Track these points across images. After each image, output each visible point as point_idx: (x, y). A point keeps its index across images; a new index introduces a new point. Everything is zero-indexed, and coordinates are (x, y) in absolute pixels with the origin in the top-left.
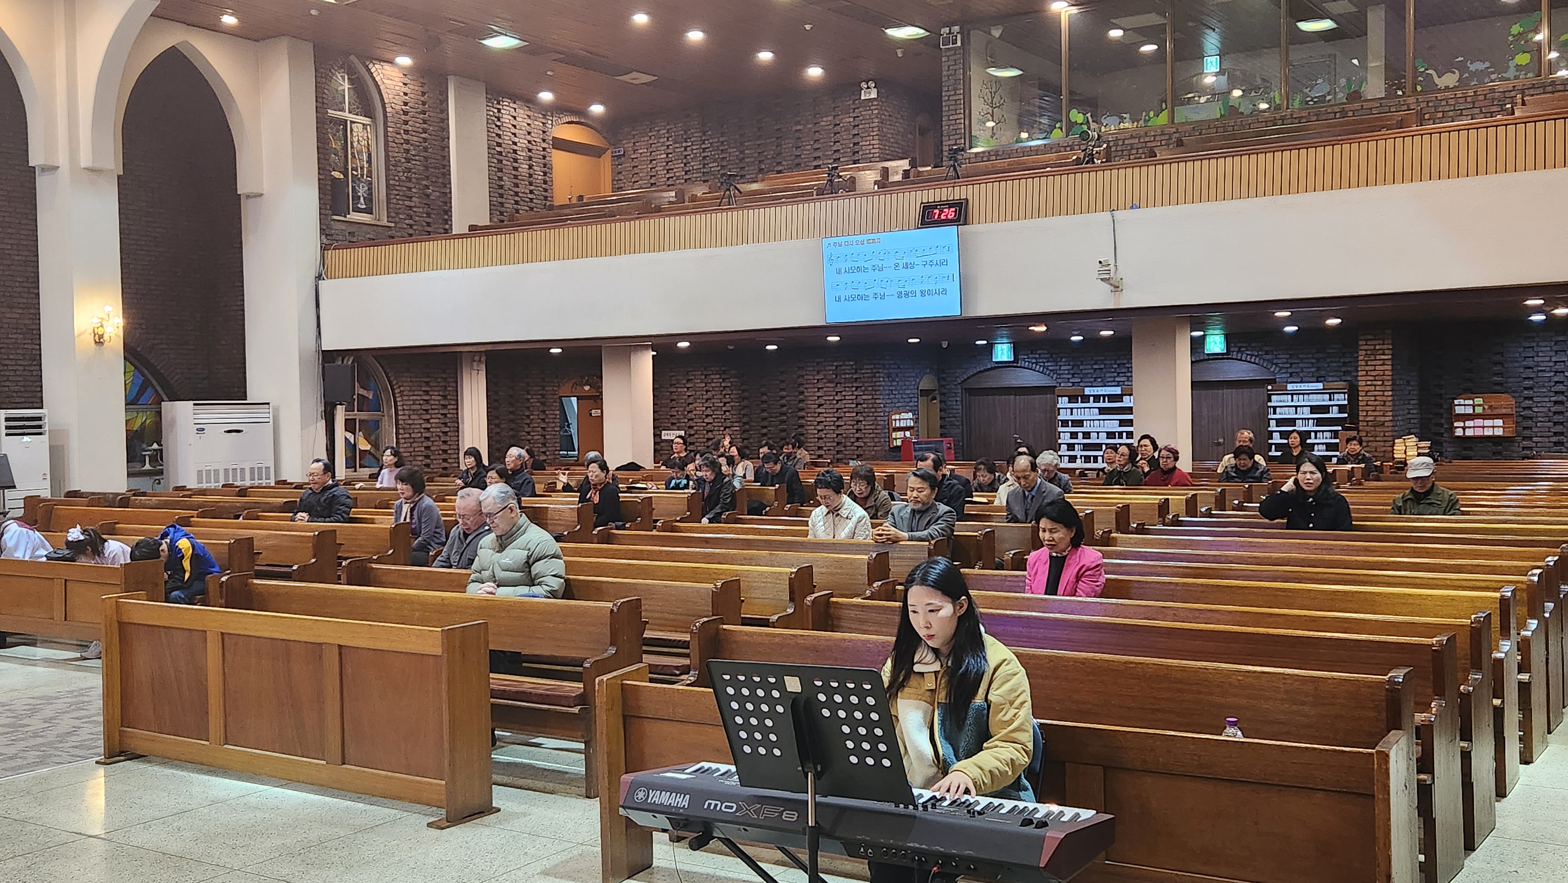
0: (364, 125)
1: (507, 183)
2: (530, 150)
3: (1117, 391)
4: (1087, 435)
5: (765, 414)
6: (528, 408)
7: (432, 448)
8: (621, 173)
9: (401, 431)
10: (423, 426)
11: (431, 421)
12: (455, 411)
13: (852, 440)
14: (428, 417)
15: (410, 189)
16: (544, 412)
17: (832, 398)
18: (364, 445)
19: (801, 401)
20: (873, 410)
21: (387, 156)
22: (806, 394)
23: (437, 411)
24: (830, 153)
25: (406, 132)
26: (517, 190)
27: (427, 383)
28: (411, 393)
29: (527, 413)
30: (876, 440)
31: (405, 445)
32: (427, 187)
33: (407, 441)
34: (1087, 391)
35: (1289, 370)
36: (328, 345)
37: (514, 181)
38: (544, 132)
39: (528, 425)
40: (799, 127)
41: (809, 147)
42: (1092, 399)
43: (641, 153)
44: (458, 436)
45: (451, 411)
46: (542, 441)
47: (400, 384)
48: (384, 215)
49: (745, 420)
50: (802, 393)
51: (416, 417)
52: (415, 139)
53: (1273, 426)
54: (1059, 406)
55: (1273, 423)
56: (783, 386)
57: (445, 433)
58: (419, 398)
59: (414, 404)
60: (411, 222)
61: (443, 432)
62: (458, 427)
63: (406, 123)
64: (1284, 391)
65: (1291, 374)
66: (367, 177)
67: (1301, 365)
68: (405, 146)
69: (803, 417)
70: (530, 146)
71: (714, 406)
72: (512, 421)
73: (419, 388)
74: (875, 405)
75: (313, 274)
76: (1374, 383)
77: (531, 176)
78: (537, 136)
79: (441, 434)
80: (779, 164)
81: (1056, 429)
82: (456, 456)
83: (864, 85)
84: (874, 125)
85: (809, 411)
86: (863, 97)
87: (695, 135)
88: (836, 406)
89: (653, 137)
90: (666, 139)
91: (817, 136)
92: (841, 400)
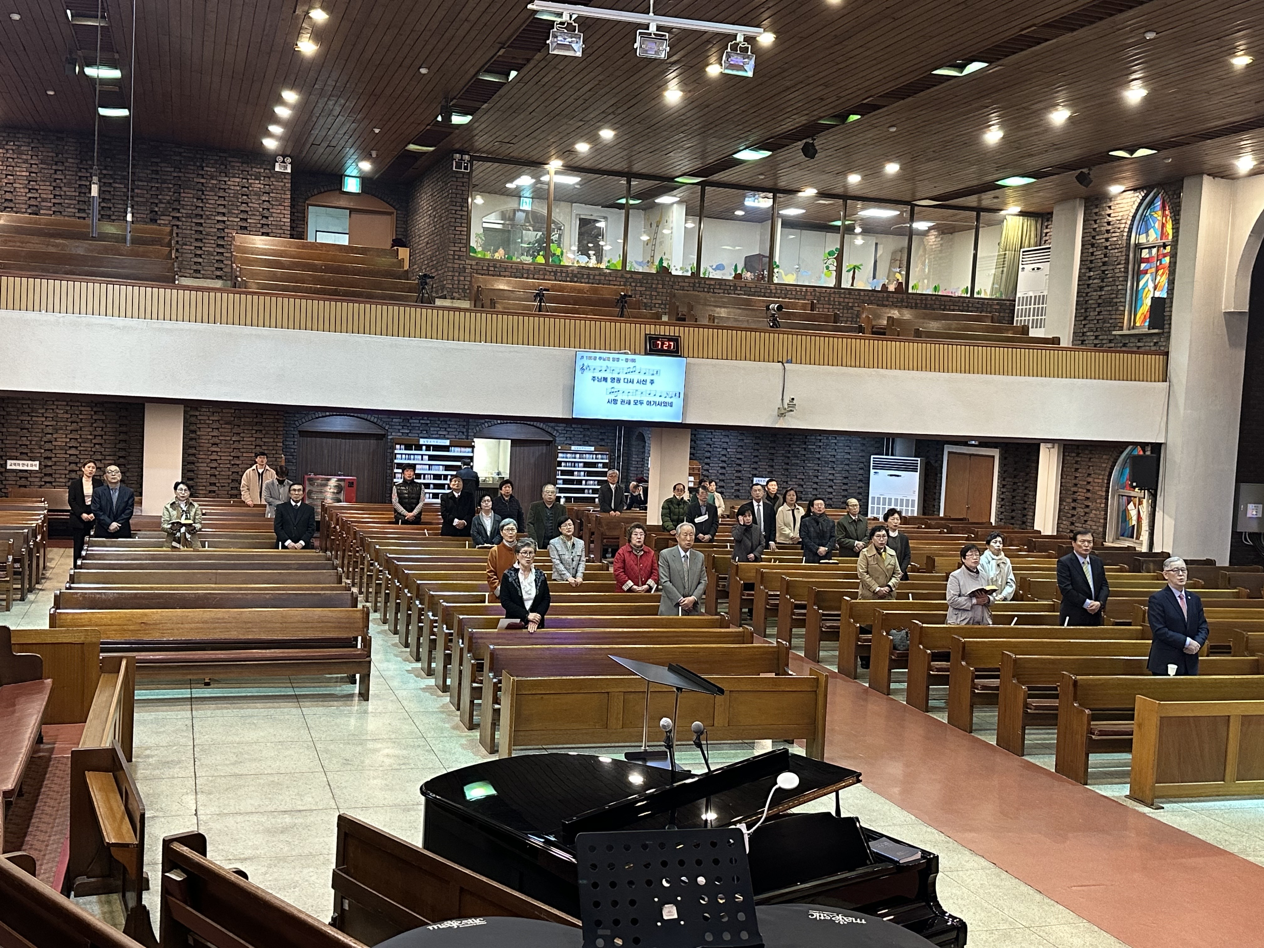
3: (447, 443)
24: (236, 212)
34: (422, 441)
40: (201, 181)
41: (212, 202)
42: (424, 448)
53: (559, 475)
54: (396, 451)
81: (392, 470)
83: (280, 159)
84: (286, 196)
85: (201, 449)
86: (277, 169)
87: (70, 160)
88: (233, 446)
89: (11, 152)
90: (29, 157)
91: (221, 194)
92: (239, 441)
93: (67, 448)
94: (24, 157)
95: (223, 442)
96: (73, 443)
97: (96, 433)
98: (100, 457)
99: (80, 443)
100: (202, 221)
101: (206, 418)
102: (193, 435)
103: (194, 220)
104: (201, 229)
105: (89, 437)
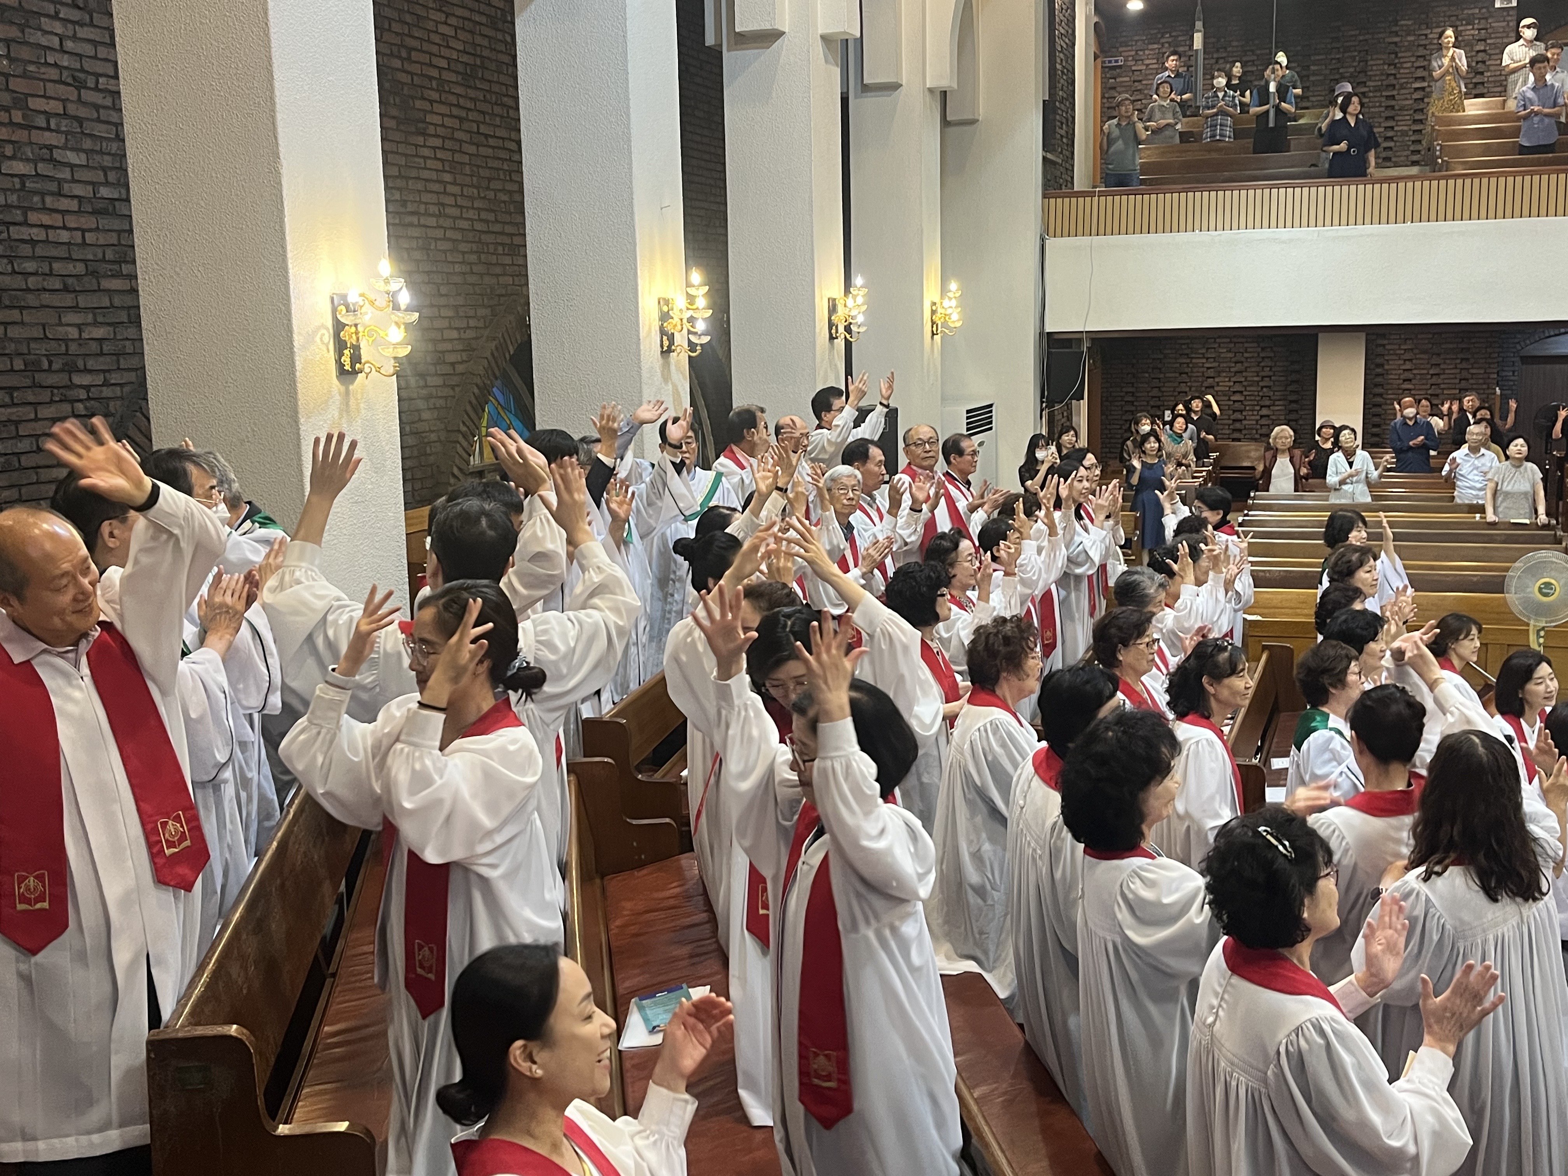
40: (1395, 39)
43: (1147, 65)
75: (1039, 230)
86: (1498, 5)
92: (1438, 374)
96: (1237, 388)
97: (1265, 374)
99: (1245, 387)
100: (1395, 93)
101: (1396, 347)
102: (1379, 370)
103: (1384, 94)
104: (1393, 103)
105: (1256, 379)
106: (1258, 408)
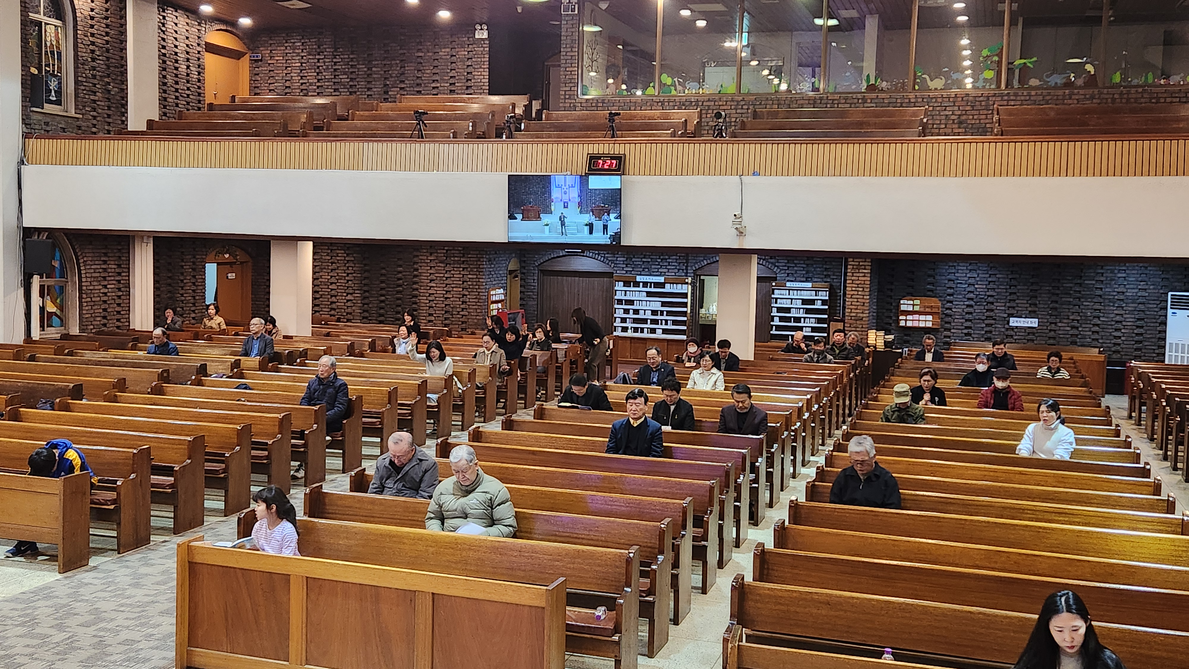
0: (56, 26)
1: (170, 80)
2: (188, 53)
3: (661, 279)
4: (636, 312)
5: (383, 285)
6: (182, 274)
7: (109, 310)
8: (258, 74)
9: (84, 296)
10: (102, 291)
11: (108, 286)
12: (127, 278)
13: (458, 310)
14: (106, 283)
15: (95, 85)
16: (194, 277)
17: (442, 275)
18: (51, 308)
19: (415, 276)
20: (477, 287)
21: (76, 56)
22: (420, 271)
23: (113, 278)
24: (446, 78)
25: (93, 35)
26: (177, 87)
27: (105, 254)
28: (92, 263)
29: (182, 278)
30: (478, 311)
31: (87, 308)
32: (109, 83)
33: (89, 304)
34: (639, 279)
35: (787, 272)
36: (27, 223)
37: (176, 79)
38: (199, 37)
39: (182, 288)
40: (420, 54)
41: (428, 71)
42: (641, 284)
43: (277, 60)
44: (129, 299)
45: (124, 278)
46: (192, 301)
47: (84, 255)
48: (71, 108)
49: (366, 288)
50: (417, 270)
51: (95, 283)
52: (99, 41)
53: (774, 313)
54: (616, 288)
55: (774, 310)
56: (400, 263)
57: (119, 297)
58: (99, 267)
59: (95, 272)
60: (95, 114)
61: (117, 296)
62: (129, 292)
63: (92, 26)
64: (782, 287)
65: (788, 274)
66: (58, 72)
67: (796, 268)
68: (91, 47)
69: (417, 289)
70: (188, 50)
71: (338, 275)
72: (170, 285)
73: (99, 259)
74: (478, 283)
75: (16, 159)
76: (858, 289)
77: (188, 75)
78: (193, 41)
79: (116, 297)
80: (402, 82)
81: (613, 305)
82: (127, 316)
83: (478, 27)
84: (485, 59)
85: (422, 284)
86: (477, 37)
87: (327, 50)
88: (445, 282)
89: (288, 48)
90: (300, 51)
91: (436, 63)
92: (450, 277)
93: (329, 284)
94: (297, 51)
95: (438, 278)
96: (333, 280)
97: (349, 272)
98: (351, 291)
99: (337, 280)
103: (415, 89)
106: (345, 294)
